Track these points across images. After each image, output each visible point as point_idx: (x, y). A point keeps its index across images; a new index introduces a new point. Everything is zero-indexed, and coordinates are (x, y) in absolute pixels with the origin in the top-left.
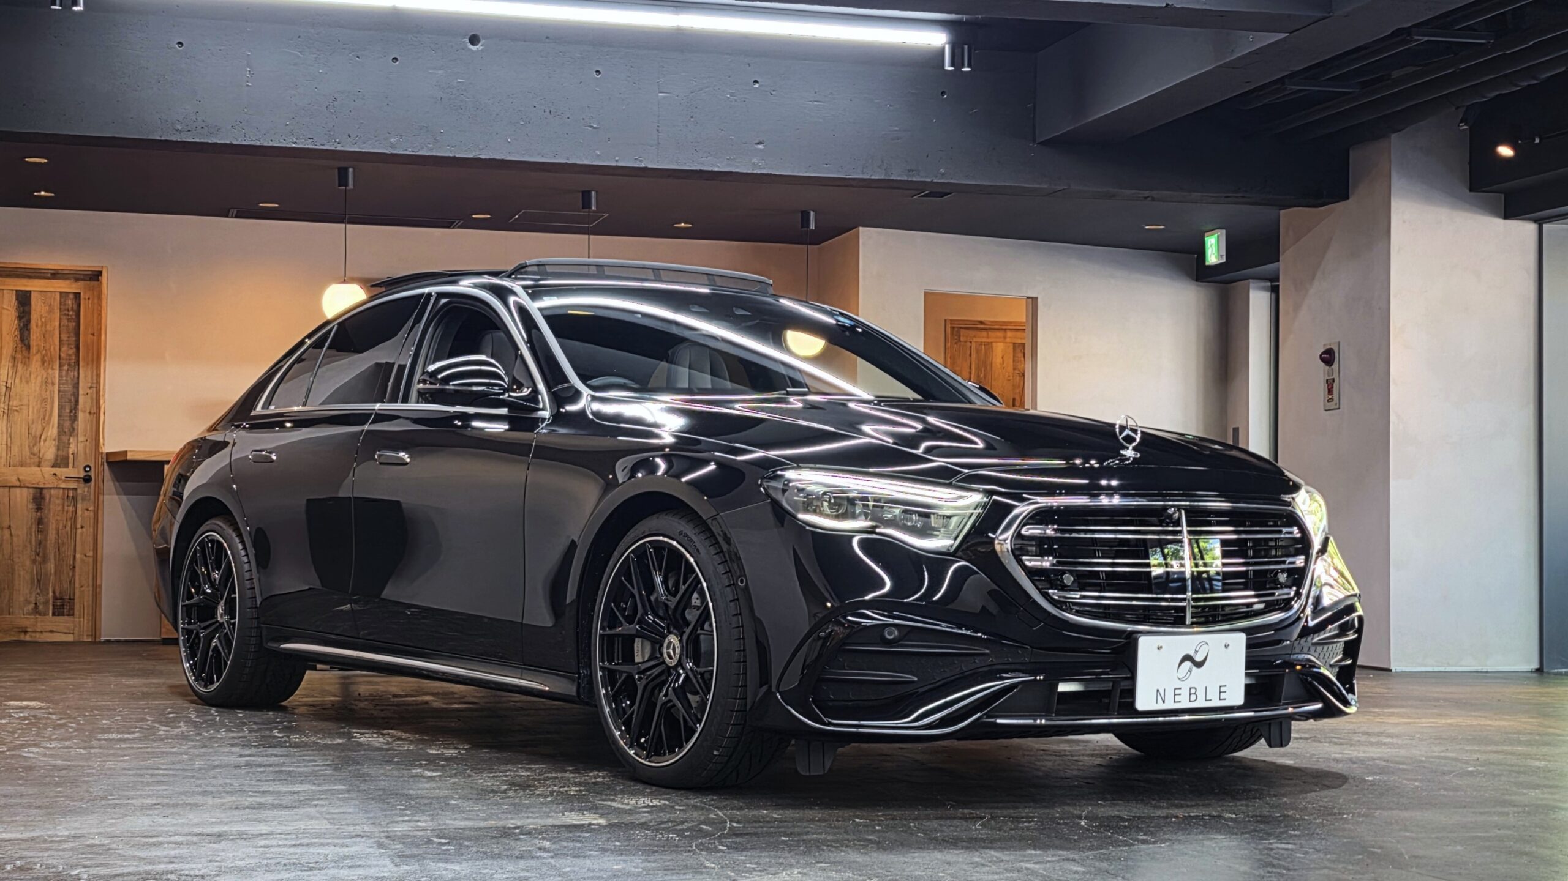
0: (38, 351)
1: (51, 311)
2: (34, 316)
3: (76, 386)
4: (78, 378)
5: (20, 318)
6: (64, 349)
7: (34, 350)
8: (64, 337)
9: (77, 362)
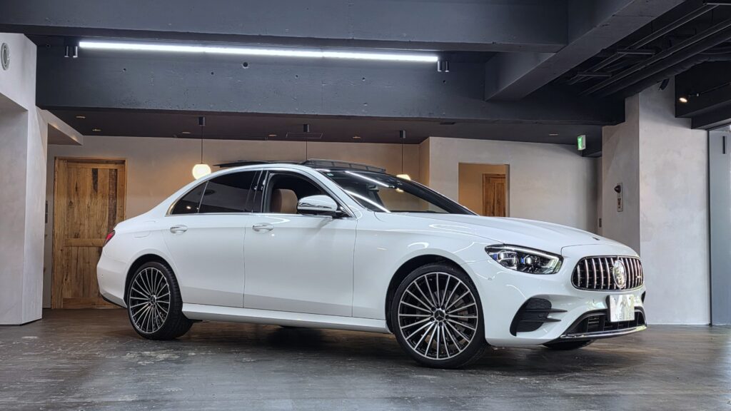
0: (101, 192)
1: (106, 177)
2: (99, 179)
3: (116, 206)
4: (116, 203)
5: (93, 179)
6: (111, 191)
7: (99, 192)
8: (111, 186)
9: (116, 197)
